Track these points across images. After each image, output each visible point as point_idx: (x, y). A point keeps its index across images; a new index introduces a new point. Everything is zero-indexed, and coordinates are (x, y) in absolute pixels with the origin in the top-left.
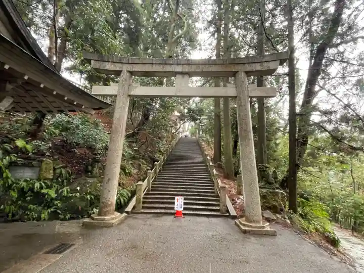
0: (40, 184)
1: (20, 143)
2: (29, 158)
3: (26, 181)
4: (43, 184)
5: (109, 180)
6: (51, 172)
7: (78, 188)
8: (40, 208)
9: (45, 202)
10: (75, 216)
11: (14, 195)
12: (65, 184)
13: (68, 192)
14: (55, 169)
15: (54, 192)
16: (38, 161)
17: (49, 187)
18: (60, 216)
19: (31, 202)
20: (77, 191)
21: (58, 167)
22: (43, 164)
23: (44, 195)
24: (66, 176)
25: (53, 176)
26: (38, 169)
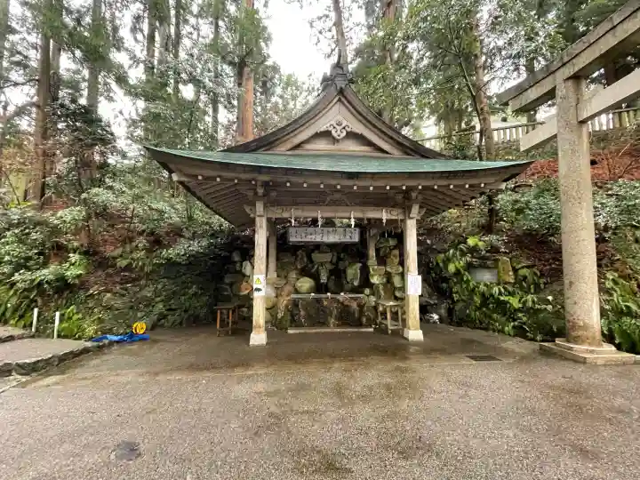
0: (499, 289)
1: (471, 241)
2: (483, 258)
3: (486, 285)
4: (503, 290)
5: (571, 283)
6: (511, 273)
7: (550, 298)
8: (504, 319)
9: (508, 313)
10: (548, 338)
11: (477, 300)
12: (532, 291)
13: (533, 302)
14: (515, 271)
15: (517, 300)
16: (494, 260)
17: (511, 294)
18: (528, 334)
19: (494, 311)
20: (548, 302)
21: (520, 266)
22: (500, 263)
23: (505, 303)
24: (534, 280)
25: (515, 279)
26: (496, 271)
